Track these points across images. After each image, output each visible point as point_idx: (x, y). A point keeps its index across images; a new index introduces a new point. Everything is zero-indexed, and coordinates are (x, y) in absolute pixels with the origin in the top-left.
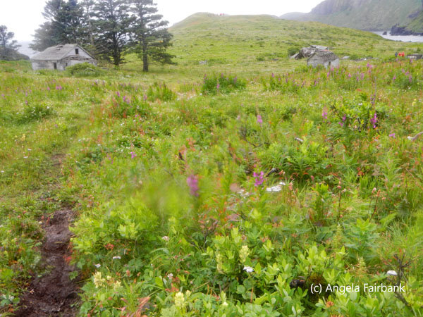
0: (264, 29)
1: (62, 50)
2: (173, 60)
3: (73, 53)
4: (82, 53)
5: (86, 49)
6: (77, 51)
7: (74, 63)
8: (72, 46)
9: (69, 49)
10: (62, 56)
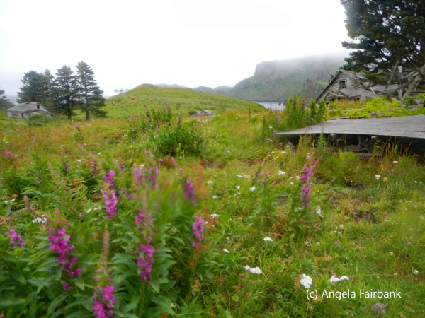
0: (186, 97)
1: (28, 105)
2: (107, 115)
3: (36, 108)
4: (41, 108)
5: (45, 106)
6: (38, 107)
7: (35, 113)
8: (35, 103)
9: (33, 105)
10: (28, 109)
